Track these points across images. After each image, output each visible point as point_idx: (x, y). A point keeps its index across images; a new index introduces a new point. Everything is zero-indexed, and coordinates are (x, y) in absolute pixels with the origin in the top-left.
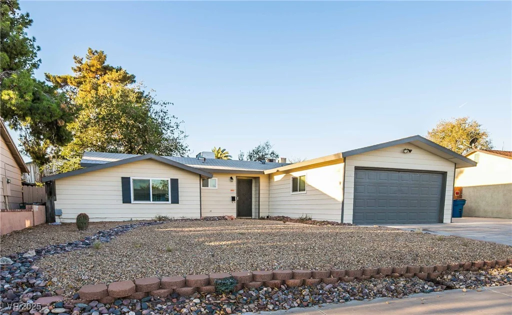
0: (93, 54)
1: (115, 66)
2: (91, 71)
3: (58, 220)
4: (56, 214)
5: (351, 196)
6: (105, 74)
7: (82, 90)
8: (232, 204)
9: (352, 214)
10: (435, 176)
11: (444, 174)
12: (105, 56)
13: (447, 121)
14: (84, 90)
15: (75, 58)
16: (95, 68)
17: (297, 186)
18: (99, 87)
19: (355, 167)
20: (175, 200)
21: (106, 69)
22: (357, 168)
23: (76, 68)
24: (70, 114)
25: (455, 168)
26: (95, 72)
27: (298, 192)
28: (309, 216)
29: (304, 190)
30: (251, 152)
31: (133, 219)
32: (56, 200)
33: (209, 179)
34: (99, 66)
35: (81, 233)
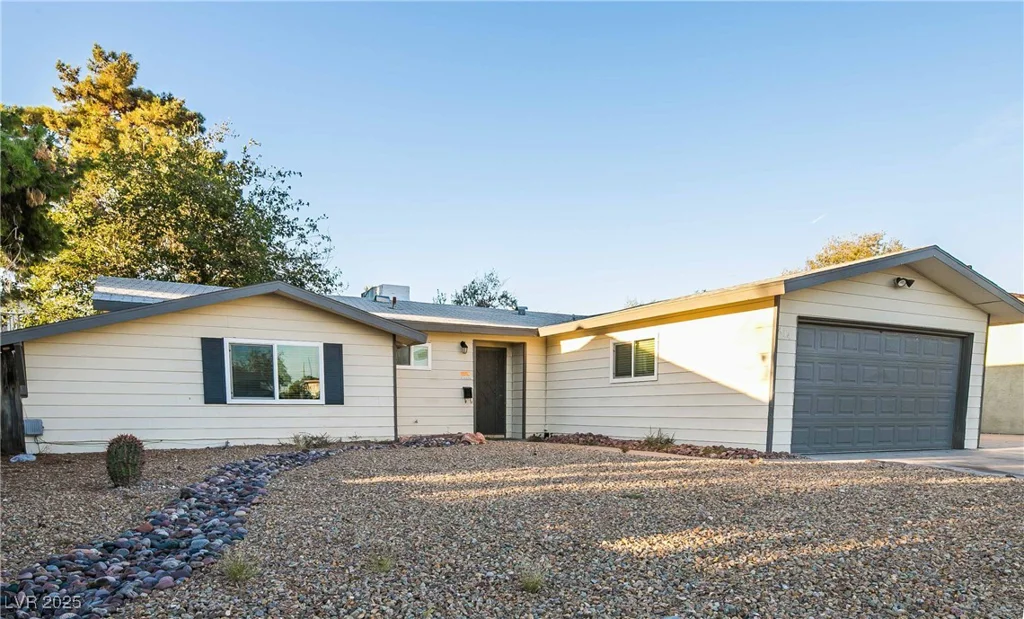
0: (106, 59)
1: (158, 91)
2: (101, 100)
3: (31, 447)
4: (28, 430)
5: (788, 386)
6: (132, 109)
7: (79, 141)
8: (466, 405)
9: (791, 430)
10: (946, 342)
11: (966, 339)
12: (134, 66)
13: (843, 240)
14: (84, 139)
15: (61, 67)
16: (109, 92)
17: (629, 363)
18: (120, 135)
19: (799, 317)
20: (335, 396)
21: (137, 98)
22: (803, 321)
23: (64, 91)
24: (59, 181)
25: (989, 324)
26: (110, 104)
27: (633, 378)
28: (668, 434)
29: (651, 372)
30: (460, 292)
31: (232, 444)
32: (26, 396)
33: (412, 347)
34: (119, 87)
35: (126, 497)
